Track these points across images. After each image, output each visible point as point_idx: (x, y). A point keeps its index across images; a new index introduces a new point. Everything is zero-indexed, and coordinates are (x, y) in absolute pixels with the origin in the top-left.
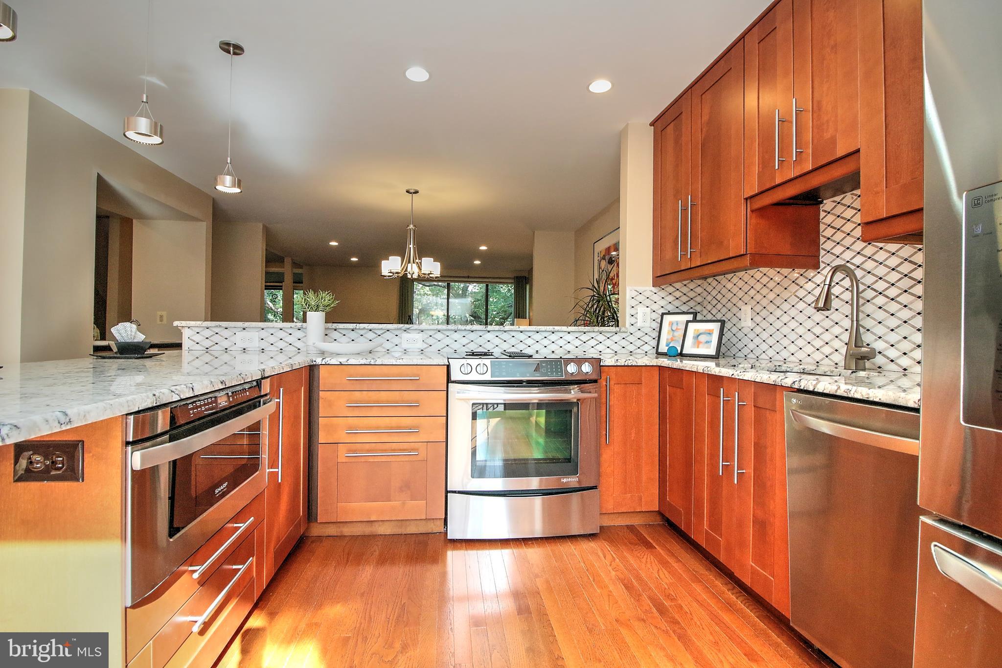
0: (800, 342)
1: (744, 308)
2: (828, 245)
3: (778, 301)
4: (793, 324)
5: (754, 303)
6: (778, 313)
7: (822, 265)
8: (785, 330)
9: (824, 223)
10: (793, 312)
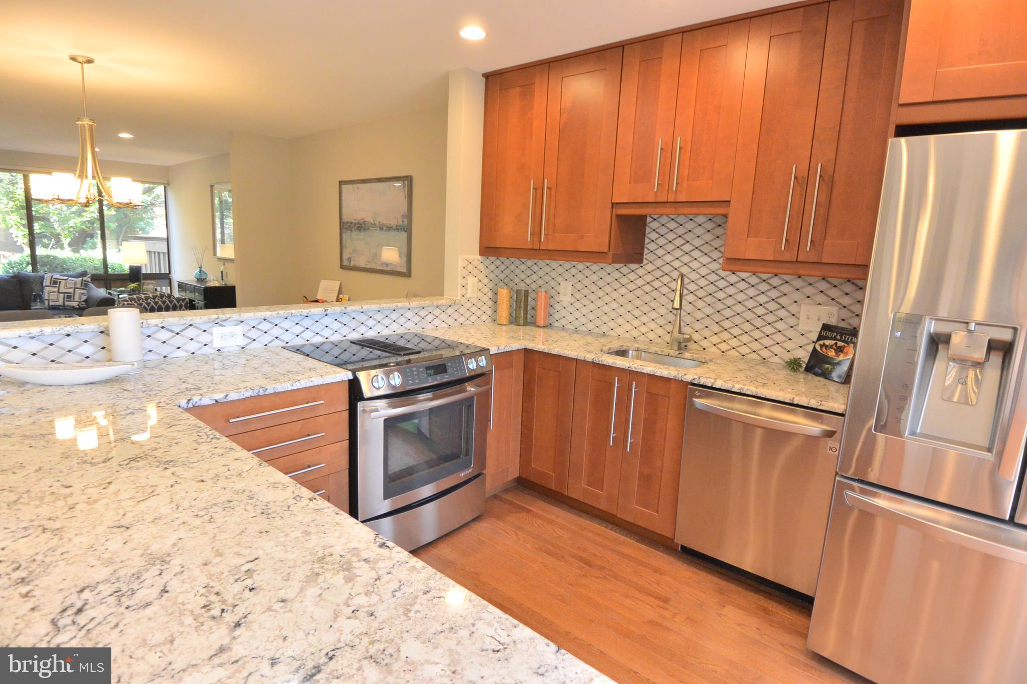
0: (620, 321)
1: (563, 283)
2: (652, 246)
3: (601, 283)
4: (614, 305)
5: (574, 280)
6: (600, 293)
7: (645, 261)
8: (606, 309)
9: (650, 227)
10: (615, 295)
